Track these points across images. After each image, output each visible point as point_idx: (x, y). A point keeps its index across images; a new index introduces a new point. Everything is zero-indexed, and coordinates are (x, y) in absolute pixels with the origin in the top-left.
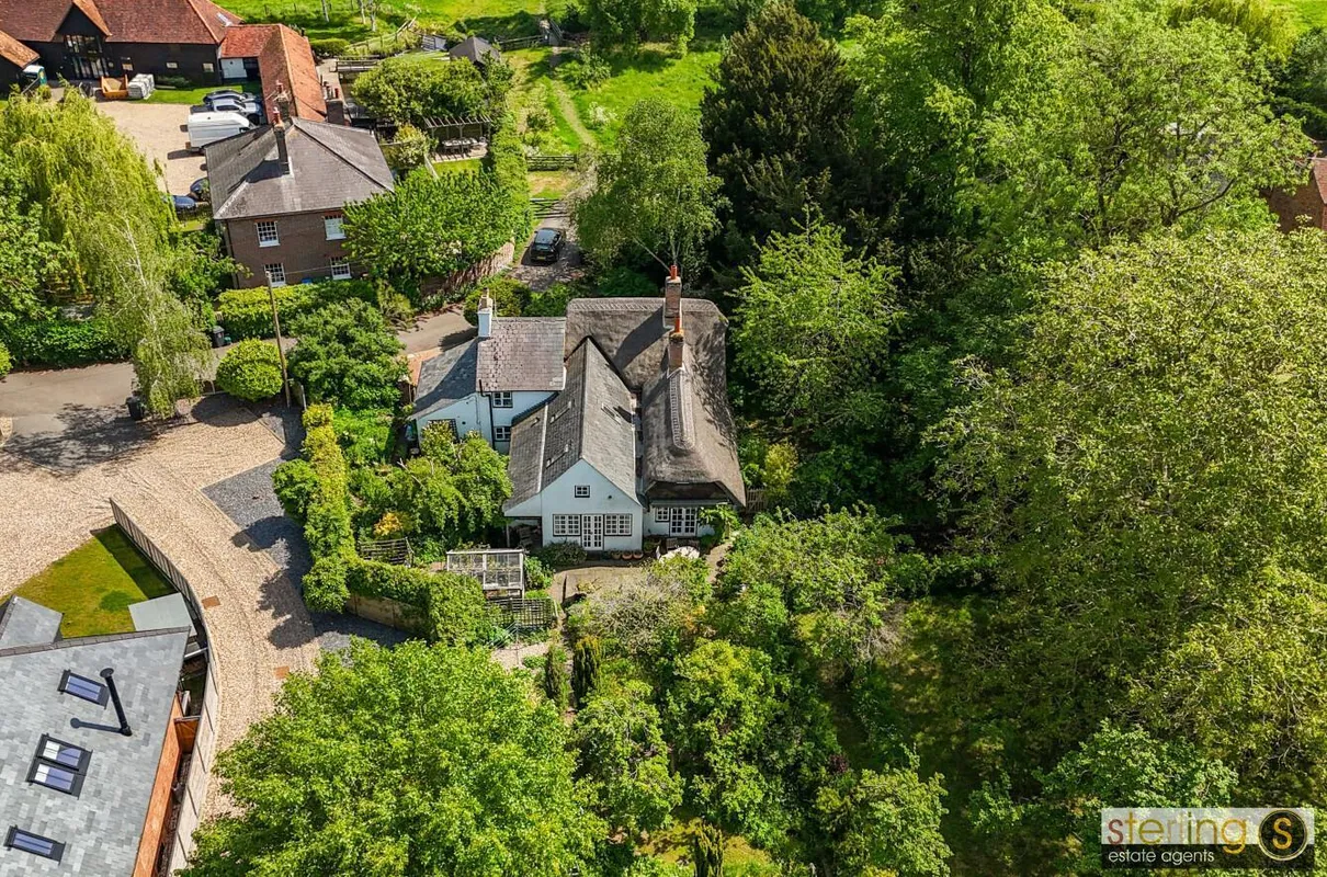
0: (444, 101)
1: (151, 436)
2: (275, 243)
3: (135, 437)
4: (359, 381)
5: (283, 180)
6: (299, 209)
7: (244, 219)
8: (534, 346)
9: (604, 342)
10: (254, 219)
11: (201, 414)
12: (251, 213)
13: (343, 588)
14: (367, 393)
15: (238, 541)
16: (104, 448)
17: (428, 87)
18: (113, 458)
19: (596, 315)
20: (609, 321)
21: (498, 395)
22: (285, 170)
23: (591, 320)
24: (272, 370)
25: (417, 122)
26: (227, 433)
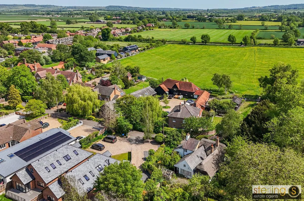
0: (221, 107)
1: (143, 143)
2: (175, 122)
3: (141, 142)
4: (173, 144)
5: (179, 112)
6: (179, 117)
7: (171, 117)
8: (193, 143)
9: (205, 146)
10: (173, 117)
11: (151, 142)
12: (172, 116)
13: (147, 167)
14: (173, 145)
15: (143, 159)
16: (137, 143)
17: (218, 104)
18: (137, 144)
19: (205, 141)
20: (207, 143)
21: (185, 149)
22: (180, 111)
23: (204, 142)
24: (161, 138)
25: (215, 110)
26: (153, 145)
